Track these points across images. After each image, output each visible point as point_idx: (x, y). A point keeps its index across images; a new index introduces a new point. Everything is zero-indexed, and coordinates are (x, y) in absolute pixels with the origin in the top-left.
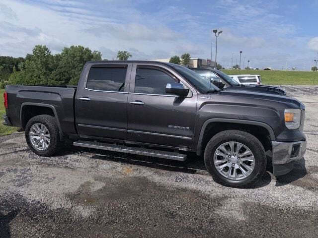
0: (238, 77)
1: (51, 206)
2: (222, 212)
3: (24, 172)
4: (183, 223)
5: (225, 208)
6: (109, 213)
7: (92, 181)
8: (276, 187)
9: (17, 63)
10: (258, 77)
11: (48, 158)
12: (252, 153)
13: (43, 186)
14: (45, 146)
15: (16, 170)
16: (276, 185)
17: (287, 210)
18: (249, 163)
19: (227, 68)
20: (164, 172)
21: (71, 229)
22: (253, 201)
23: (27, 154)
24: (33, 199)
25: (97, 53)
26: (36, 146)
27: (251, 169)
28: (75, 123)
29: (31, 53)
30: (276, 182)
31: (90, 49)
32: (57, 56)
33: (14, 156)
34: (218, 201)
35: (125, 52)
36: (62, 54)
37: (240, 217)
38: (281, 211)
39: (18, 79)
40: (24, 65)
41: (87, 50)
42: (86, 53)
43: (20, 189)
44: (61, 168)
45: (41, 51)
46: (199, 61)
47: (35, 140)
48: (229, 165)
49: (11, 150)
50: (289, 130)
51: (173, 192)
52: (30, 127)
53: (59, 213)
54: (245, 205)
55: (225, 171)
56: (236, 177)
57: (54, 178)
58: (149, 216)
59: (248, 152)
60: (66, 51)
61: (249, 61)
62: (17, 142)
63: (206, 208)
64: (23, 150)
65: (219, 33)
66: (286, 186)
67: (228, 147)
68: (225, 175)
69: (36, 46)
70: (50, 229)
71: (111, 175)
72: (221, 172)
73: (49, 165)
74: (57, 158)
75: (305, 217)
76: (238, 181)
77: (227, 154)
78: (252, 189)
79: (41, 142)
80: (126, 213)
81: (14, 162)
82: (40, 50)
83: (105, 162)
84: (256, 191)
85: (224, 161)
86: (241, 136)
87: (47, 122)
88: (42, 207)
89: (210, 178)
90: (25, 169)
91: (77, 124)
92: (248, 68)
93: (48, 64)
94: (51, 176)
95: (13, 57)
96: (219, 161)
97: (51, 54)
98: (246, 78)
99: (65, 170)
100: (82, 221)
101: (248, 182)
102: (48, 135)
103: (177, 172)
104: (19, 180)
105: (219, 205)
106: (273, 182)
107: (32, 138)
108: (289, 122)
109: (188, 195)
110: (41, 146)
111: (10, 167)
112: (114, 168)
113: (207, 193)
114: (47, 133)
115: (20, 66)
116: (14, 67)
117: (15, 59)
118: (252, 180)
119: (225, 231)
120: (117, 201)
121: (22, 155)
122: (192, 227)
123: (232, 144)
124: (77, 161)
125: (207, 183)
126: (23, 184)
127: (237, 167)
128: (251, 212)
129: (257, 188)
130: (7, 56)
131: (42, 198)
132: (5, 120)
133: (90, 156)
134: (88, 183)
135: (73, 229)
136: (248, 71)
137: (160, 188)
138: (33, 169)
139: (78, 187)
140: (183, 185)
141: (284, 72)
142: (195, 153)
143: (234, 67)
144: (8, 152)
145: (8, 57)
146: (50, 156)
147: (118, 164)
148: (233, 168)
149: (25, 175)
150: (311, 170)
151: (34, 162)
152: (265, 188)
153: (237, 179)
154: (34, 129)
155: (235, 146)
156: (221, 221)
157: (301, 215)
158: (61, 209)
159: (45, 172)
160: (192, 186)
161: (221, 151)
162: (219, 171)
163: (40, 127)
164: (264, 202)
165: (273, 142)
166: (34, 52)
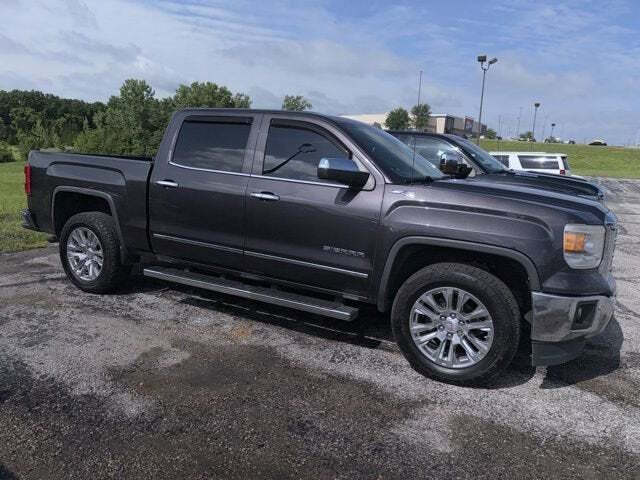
0: (519, 157)
1: (72, 389)
2: (406, 431)
3: (44, 320)
4: (319, 446)
5: (416, 423)
6: (178, 411)
7: (167, 346)
8: (541, 390)
9: (92, 114)
10: (563, 158)
11: (99, 296)
12: (488, 313)
13: (71, 350)
14: (94, 273)
15: (33, 315)
16: (543, 386)
17: (549, 441)
18: (481, 335)
19: (507, 138)
20: (314, 340)
21: (96, 438)
22: (479, 414)
23: (62, 287)
24: (43, 373)
25: (243, 98)
26: (79, 272)
27: (485, 347)
28: (148, 232)
29: (118, 94)
30: (544, 379)
31: (228, 89)
32: (166, 102)
33: (38, 288)
34: (407, 409)
35: (299, 98)
36: (176, 97)
37: (442, 446)
38: (536, 441)
39: (90, 144)
40: (104, 118)
41: (224, 91)
42: (221, 97)
43: (28, 352)
44: (116, 317)
45: (136, 92)
46: (450, 120)
47: (78, 260)
48: (440, 335)
49: (37, 277)
50: (571, 269)
51: (320, 381)
52: (67, 235)
53: (84, 404)
54: (461, 422)
55: (432, 347)
56: (453, 362)
57: (97, 335)
58: (254, 425)
59: (480, 311)
60: (184, 91)
61: (553, 125)
62: (51, 263)
63: (376, 420)
64: (58, 279)
65: (491, 63)
66: (562, 389)
67: (439, 298)
68: (431, 355)
69: (127, 82)
70: (57, 432)
71: (206, 338)
72: (424, 348)
73: (96, 310)
74: (115, 297)
75: (585, 460)
76: (456, 371)
77: (439, 314)
78: (485, 390)
79: (87, 264)
80: (211, 414)
81: (33, 300)
82: (133, 90)
83: (203, 311)
84: (493, 394)
85: (431, 327)
86: (468, 277)
87: (100, 227)
88: (55, 389)
89: (402, 361)
90: (49, 315)
91: (153, 232)
92: (551, 140)
93: (148, 117)
94: (91, 332)
95: (85, 101)
96: (422, 326)
97: (155, 97)
98: (542, 160)
99: (121, 322)
100: (121, 423)
101: (477, 374)
102: (100, 252)
103: (340, 343)
104: (31, 335)
105: (407, 415)
106: (537, 380)
107: (72, 255)
108: (573, 252)
109: (349, 390)
110: (86, 272)
111: (23, 308)
112: (216, 325)
113: (388, 390)
114: (98, 248)
115: (96, 119)
116: (86, 122)
117: (89, 105)
118: (485, 371)
119: (400, 470)
120: (202, 391)
121: (53, 287)
122: (334, 455)
123: (448, 292)
124: (151, 306)
125: (395, 368)
126: (37, 343)
127: (456, 340)
128: (469, 436)
129: (497, 388)
130: (73, 99)
131: (62, 372)
132: (26, 217)
133: (179, 298)
134: (158, 351)
135: (100, 436)
136: (551, 145)
137: (295, 371)
138: (63, 315)
139: (135, 357)
140: (343, 369)
141: (631, 151)
142: (376, 306)
143: (522, 136)
144: (29, 280)
145: (76, 101)
146: (103, 294)
147: (228, 319)
148: (448, 342)
149: (45, 326)
150: (633, 359)
151: (70, 303)
152: (514, 390)
153: (454, 366)
154: (76, 238)
155: (455, 296)
156: (398, 449)
157: (577, 453)
158: (90, 397)
159: (85, 323)
160: (361, 372)
161: (426, 305)
162: (420, 347)
163: (86, 234)
164: (504, 418)
165: (534, 293)
166: (122, 92)
